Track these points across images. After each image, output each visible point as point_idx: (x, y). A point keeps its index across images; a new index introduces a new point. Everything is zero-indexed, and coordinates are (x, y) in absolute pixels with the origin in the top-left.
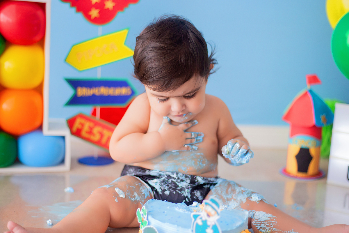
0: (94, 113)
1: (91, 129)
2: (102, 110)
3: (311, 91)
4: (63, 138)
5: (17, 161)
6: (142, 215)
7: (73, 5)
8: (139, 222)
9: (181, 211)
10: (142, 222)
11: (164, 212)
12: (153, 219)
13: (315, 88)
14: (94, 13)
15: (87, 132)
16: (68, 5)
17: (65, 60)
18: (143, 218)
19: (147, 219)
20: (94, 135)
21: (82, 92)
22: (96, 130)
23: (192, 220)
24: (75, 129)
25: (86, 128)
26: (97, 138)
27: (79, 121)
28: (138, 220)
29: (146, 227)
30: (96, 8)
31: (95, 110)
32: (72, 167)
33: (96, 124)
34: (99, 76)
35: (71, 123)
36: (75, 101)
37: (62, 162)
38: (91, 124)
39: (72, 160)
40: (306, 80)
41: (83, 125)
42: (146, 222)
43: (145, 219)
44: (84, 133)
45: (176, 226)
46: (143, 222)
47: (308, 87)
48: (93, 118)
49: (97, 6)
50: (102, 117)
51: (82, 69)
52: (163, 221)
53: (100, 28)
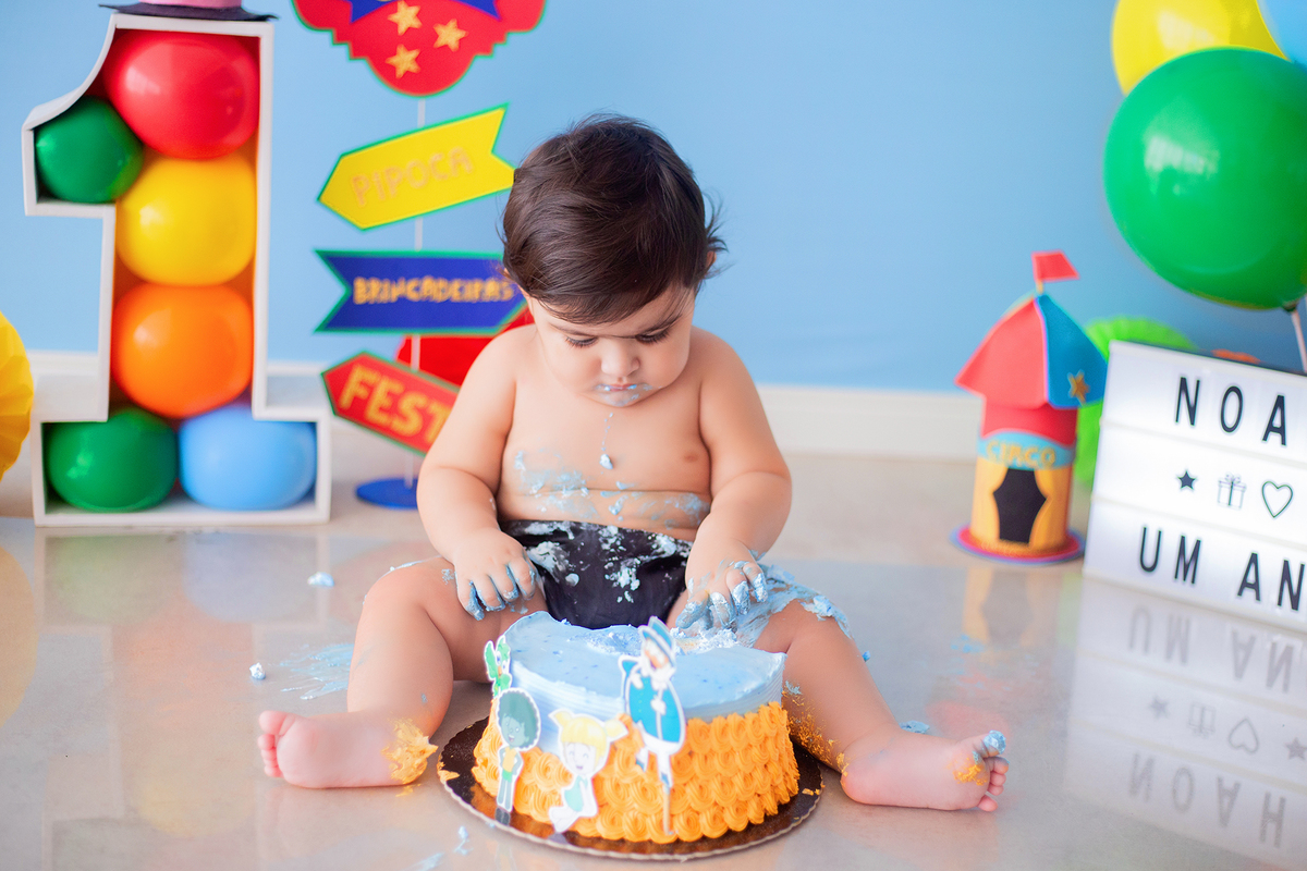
0: (405, 354)
1: (395, 398)
2: (424, 342)
3: (1044, 300)
4: (312, 426)
5: (176, 492)
6: (498, 659)
7: (340, 38)
8: (491, 679)
9: (601, 650)
10: (497, 677)
11: (556, 653)
12: (525, 670)
13: (1058, 290)
14: (405, 60)
15: (382, 409)
16: (325, 37)
17: (319, 198)
18: (499, 668)
19: (510, 671)
20: (404, 418)
21: (369, 291)
22: (409, 403)
23: (621, 676)
24: (346, 400)
25: (380, 398)
26: (412, 425)
27: (358, 374)
28: (488, 672)
29: (506, 691)
30: (409, 48)
31: (408, 343)
32: (335, 513)
33: (411, 385)
34: (418, 244)
35: (335, 381)
36: (347, 317)
37: (310, 495)
38: (397, 387)
39: (336, 489)
40: (1031, 268)
41: (371, 389)
42: (507, 679)
43: (506, 671)
44: (373, 413)
45: (583, 689)
46: (501, 677)
47: (1039, 288)
48: (401, 367)
49: (411, 39)
50: (424, 366)
51: (365, 226)
52: (551, 677)
53: (421, 105)
